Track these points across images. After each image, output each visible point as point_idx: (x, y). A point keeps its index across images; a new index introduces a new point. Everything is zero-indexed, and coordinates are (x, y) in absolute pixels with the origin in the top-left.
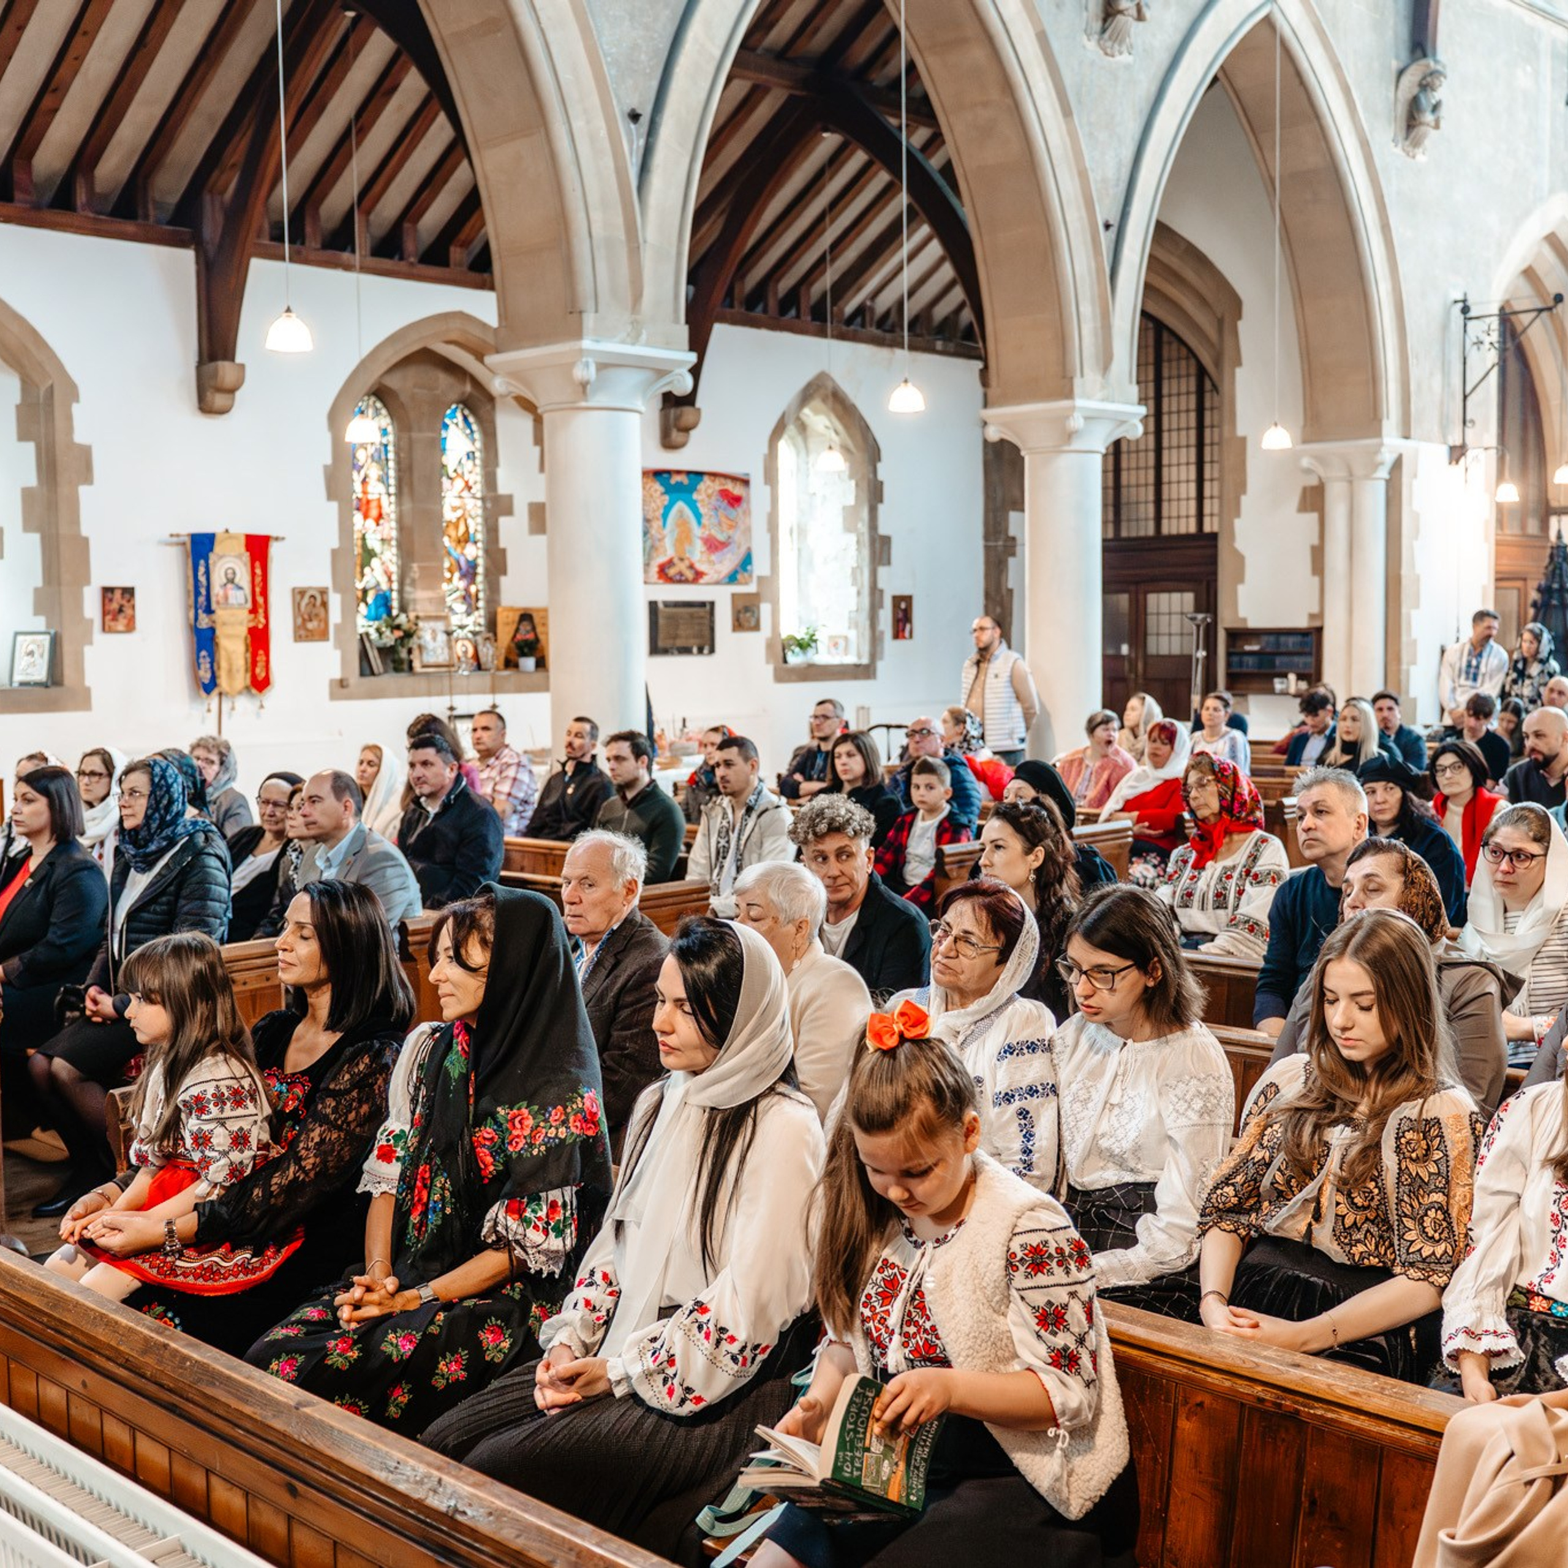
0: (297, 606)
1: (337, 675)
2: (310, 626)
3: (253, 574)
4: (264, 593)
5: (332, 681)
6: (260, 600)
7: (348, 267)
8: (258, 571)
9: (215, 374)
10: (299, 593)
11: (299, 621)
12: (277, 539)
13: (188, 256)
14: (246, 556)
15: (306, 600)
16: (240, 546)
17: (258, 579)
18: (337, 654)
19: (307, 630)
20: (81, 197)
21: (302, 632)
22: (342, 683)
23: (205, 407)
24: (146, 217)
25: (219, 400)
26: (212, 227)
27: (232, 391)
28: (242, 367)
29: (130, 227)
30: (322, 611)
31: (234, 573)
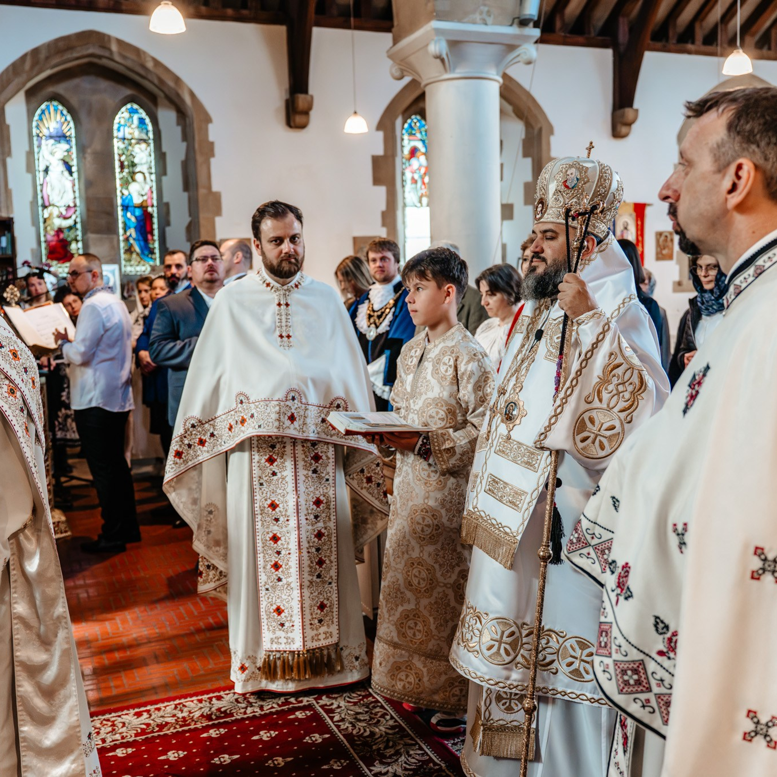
0: (658, 241)
1: (677, 279)
2: (664, 252)
3: (637, 225)
4: (642, 235)
5: (674, 283)
6: (640, 238)
7: (689, 52)
8: (639, 223)
9: (623, 115)
10: (659, 234)
11: (659, 249)
12: (649, 205)
13: (608, 53)
14: (634, 214)
15: (663, 238)
16: (631, 210)
17: (639, 227)
18: (677, 268)
19: (662, 254)
20: (558, 24)
21: (660, 256)
22: (679, 284)
23: (616, 134)
24: (589, 33)
25: (624, 130)
26: (623, 35)
27: (629, 124)
28: (637, 111)
29: (580, 39)
30: (670, 244)
31: (627, 224)
